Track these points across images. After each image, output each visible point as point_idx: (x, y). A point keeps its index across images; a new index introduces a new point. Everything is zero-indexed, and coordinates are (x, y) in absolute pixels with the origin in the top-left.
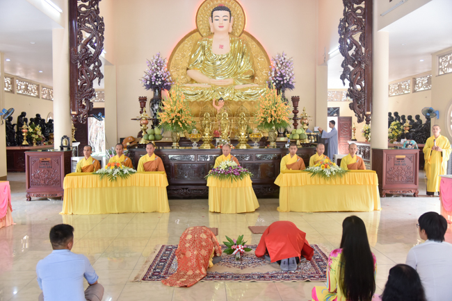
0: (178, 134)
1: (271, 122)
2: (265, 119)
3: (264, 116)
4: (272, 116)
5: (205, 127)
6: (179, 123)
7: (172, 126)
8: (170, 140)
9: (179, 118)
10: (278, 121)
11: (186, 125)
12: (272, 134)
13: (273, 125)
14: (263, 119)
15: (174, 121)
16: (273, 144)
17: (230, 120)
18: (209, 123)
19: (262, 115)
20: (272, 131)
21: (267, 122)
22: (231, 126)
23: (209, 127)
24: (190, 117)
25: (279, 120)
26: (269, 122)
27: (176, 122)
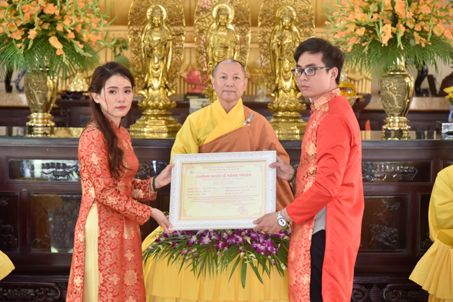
0: (50, 83)
1: (393, 41)
2: (371, 29)
3: (367, 19)
4: (395, 20)
5: (149, 55)
6: (54, 41)
7: (28, 53)
8: (23, 100)
9: (51, 20)
10: (418, 40)
11: (79, 47)
12: (392, 85)
13: (398, 53)
14: (361, 32)
15: (33, 33)
16: (395, 122)
17: (243, 33)
18: (164, 43)
19: (360, 16)
20: (392, 73)
21: (376, 43)
22: (243, 53)
23: (163, 58)
24: (91, 20)
25: (423, 33)
26: (385, 41)
27: (43, 39)
